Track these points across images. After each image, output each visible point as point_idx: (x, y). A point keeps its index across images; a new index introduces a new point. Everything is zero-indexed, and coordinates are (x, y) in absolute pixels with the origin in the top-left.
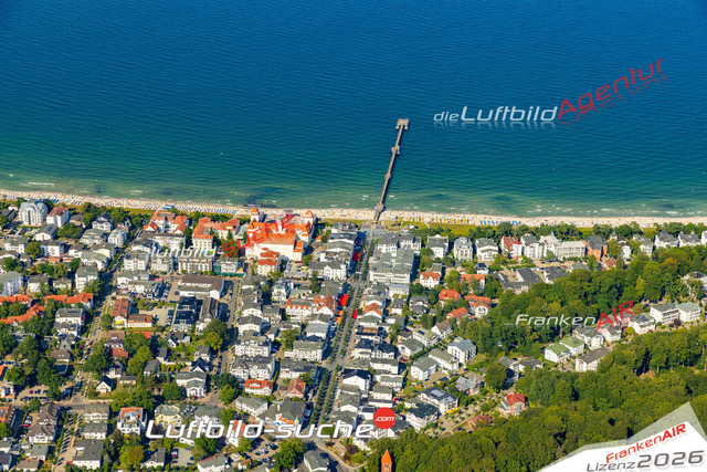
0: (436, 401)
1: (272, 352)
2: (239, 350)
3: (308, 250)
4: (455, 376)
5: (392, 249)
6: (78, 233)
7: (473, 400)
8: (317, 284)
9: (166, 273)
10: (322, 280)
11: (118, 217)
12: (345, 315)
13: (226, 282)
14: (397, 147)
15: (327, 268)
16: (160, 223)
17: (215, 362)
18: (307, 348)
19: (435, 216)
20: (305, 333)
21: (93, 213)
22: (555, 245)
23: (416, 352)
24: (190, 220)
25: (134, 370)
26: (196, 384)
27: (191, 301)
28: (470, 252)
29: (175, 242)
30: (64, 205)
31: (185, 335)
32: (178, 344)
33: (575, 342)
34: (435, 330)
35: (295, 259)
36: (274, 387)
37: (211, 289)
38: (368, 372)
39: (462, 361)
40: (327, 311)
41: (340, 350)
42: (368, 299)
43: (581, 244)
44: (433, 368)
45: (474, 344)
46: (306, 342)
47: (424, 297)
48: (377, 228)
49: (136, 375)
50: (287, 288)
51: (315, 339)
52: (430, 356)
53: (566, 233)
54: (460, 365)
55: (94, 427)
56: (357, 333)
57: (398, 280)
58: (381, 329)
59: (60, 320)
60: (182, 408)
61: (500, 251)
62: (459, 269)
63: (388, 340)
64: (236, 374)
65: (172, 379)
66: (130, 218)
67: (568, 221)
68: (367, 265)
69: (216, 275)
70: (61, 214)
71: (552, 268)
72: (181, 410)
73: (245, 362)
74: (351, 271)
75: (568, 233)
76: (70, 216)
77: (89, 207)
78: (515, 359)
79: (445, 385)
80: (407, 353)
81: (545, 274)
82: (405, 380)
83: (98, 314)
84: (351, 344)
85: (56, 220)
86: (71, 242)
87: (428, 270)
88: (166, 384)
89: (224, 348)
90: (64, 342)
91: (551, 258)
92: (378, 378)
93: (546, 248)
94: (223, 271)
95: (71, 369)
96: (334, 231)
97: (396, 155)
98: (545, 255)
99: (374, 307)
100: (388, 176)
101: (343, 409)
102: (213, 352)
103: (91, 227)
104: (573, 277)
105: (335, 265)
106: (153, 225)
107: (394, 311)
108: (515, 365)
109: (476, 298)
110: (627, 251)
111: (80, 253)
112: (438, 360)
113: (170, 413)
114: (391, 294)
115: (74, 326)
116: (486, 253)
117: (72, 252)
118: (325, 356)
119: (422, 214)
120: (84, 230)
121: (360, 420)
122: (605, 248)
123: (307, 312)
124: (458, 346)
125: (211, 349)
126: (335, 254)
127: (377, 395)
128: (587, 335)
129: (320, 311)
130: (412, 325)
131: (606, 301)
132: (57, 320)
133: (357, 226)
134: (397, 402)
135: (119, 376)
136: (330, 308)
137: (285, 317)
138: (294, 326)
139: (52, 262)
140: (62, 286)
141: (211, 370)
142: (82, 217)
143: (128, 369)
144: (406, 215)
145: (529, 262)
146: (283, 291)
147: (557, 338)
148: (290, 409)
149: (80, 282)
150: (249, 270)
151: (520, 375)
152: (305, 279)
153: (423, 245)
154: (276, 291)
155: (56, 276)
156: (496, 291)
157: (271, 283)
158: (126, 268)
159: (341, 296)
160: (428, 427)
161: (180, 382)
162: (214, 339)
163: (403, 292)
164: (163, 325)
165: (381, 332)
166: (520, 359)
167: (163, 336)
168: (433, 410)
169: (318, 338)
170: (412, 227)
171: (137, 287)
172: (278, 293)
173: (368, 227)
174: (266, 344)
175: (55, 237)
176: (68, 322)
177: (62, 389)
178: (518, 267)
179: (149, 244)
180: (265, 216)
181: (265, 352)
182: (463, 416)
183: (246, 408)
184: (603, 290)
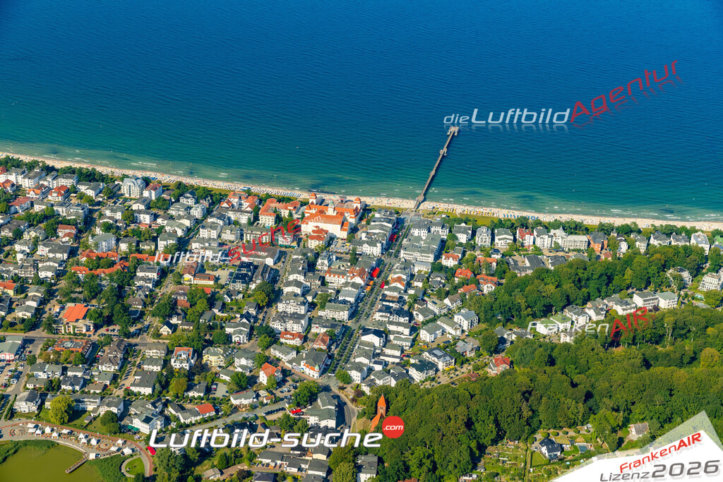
0: (436, 359)
1: (308, 311)
2: (281, 307)
3: (354, 230)
4: (456, 340)
5: (423, 234)
6: (166, 205)
7: (467, 360)
8: (355, 258)
9: (233, 242)
10: (361, 255)
11: (201, 194)
12: (375, 284)
13: (280, 252)
14: (445, 150)
15: (365, 245)
16: (235, 201)
17: (261, 316)
18: (336, 309)
19: (467, 208)
20: (338, 298)
21: (182, 189)
22: (562, 238)
23: (427, 318)
24: (261, 201)
25: (192, 318)
26: (240, 332)
27: (248, 265)
28: (489, 240)
29: (244, 217)
30: (160, 182)
31: (239, 292)
32: (232, 300)
33: (564, 319)
34: (447, 301)
35: (342, 237)
36: (305, 339)
37: (267, 257)
38: (383, 332)
39: (465, 328)
40: (358, 280)
41: (364, 313)
42: (395, 273)
43: (585, 238)
44: (439, 332)
45: (478, 315)
46: (337, 305)
47: (443, 274)
48: (415, 215)
49: (193, 321)
50: (330, 260)
51: (345, 302)
52: (439, 322)
53: (573, 229)
54: (463, 331)
55: (152, 361)
56: (380, 300)
57: (424, 259)
58: (401, 298)
59: (140, 274)
60: (225, 351)
61: (515, 240)
62: (478, 253)
63: (406, 308)
64: (275, 326)
65: (222, 328)
66: (212, 196)
67: (577, 218)
68: (401, 245)
69: (273, 246)
70: (155, 189)
71: (555, 257)
72: (225, 352)
73: (283, 317)
74: (385, 249)
75: (576, 228)
76: (163, 191)
77: (180, 185)
78: (511, 330)
79: (447, 347)
80: (420, 318)
81: (550, 261)
82: (414, 340)
83: (172, 271)
84: (375, 309)
85: (150, 194)
86: (161, 213)
87: (452, 252)
88: (217, 331)
89: (269, 305)
90: (140, 292)
91: (557, 248)
92: (392, 337)
93: (554, 240)
94: (280, 243)
95: (142, 314)
96: (377, 215)
97: (443, 156)
98: (553, 246)
99: (399, 280)
100: (433, 173)
101: (358, 360)
102: (259, 308)
103: (179, 201)
104: (571, 265)
105: (372, 243)
106: (228, 202)
107: (416, 284)
108: (508, 335)
109: (486, 277)
110: (624, 247)
111: (166, 222)
112: (445, 326)
113: (215, 354)
114: (416, 269)
115: (150, 279)
116: (503, 241)
117: (159, 221)
118: (351, 317)
119: (455, 206)
120: (173, 203)
121: (370, 370)
122: (606, 242)
123: (343, 280)
124: (463, 315)
125: (258, 305)
126: (374, 234)
127: (388, 351)
128: (575, 314)
129: (353, 280)
130: (429, 296)
131: (596, 286)
132: (138, 274)
133: (397, 213)
134: (405, 358)
135: (180, 322)
136: (362, 278)
137: (324, 283)
138: (330, 291)
139: (143, 228)
140: (146, 247)
141: (255, 322)
142: (172, 193)
143: (187, 317)
144: (442, 206)
145: (538, 251)
146: (326, 262)
147: (550, 314)
148: (313, 358)
149: (162, 244)
150: (302, 244)
151: (512, 342)
152: (347, 254)
153: (450, 231)
154: (320, 261)
155: (143, 239)
156: (504, 272)
157: (317, 255)
158: (201, 236)
159: (373, 269)
160: (426, 380)
161: (229, 330)
162: (261, 297)
163: (425, 269)
164: (223, 284)
165: (401, 300)
166: (515, 330)
167: (221, 292)
168: (432, 366)
169: (347, 301)
170: (444, 216)
171: (207, 251)
172: (322, 264)
173: (408, 214)
174: (303, 304)
175: (148, 207)
176: (146, 277)
177: (132, 329)
178: (528, 254)
179: (221, 217)
180: (324, 200)
181: (302, 310)
182: (457, 373)
183: (278, 354)
184: (595, 277)
